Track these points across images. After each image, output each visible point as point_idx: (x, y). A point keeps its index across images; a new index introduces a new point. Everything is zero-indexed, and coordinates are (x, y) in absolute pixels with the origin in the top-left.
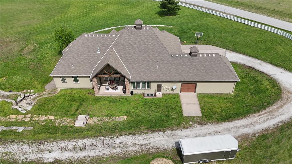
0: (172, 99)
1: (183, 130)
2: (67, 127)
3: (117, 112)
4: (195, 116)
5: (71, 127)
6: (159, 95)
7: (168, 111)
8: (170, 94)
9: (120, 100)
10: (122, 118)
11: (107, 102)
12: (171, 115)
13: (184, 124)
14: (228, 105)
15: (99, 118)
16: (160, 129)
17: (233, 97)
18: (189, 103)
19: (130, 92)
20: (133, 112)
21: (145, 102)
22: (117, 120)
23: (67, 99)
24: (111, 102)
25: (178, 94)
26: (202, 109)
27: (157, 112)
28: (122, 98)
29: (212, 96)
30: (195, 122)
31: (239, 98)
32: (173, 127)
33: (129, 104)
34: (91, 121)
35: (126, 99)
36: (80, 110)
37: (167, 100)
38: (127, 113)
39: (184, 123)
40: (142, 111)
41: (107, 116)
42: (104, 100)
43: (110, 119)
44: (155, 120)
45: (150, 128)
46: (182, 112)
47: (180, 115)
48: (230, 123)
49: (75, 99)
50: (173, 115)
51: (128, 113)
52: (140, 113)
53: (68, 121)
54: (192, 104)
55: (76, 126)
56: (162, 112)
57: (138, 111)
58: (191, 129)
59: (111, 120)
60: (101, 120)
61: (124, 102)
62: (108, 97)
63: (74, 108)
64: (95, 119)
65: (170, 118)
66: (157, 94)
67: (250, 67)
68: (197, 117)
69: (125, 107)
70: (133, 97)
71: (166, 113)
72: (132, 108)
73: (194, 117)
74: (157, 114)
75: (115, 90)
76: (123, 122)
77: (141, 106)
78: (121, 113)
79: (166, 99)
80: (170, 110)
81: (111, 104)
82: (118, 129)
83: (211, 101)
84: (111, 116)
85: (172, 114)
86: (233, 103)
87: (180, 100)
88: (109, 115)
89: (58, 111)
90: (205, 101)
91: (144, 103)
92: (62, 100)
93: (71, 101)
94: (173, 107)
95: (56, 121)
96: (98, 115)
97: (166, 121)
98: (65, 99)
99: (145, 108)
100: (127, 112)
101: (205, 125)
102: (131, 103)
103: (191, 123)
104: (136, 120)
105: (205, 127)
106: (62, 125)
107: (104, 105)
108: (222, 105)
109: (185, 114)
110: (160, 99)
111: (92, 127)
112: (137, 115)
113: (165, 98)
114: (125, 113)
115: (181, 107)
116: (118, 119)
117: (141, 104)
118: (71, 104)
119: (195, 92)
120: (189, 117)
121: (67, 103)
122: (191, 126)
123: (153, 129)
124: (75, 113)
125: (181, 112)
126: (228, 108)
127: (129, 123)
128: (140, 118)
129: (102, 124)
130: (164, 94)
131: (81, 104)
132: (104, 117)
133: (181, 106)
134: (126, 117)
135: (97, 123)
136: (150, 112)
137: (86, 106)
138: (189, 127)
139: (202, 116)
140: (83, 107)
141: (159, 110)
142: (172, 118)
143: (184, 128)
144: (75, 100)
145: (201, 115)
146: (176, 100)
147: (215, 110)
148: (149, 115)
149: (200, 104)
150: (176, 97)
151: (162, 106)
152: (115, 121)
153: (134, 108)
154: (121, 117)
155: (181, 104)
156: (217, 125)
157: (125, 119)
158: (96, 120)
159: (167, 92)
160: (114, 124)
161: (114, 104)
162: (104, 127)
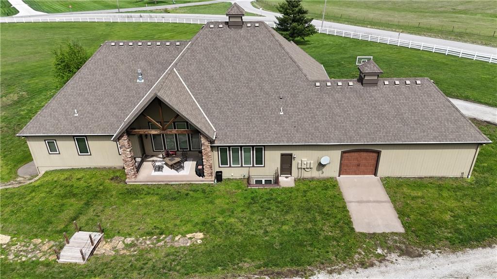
0: (319, 189)
1: (360, 270)
2: (37, 263)
3: (178, 222)
4: (387, 232)
5: (47, 265)
6: (286, 181)
7: (313, 220)
8: (312, 179)
9: (187, 195)
10: (190, 238)
11: (155, 198)
12: (321, 229)
13: (360, 254)
14: (467, 203)
15: (129, 240)
16: (295, 268)
17: (471, 184)
18: (365, 199)
19: (214, 175)
20: (221, 223)
21: (253, 199)
22: (176, 245)
23: (56, 192)
24: (165, 198)
25: (332, 179)
26: (401, 214)
27: (283, 224)
28: (194, 188)
29: (419, 183)
30: (390, 250)
31: (488, 188)
32: (331, 263)
33: (212, 202)
34: (105, 249)
35: (205, 191)
36: (83, 219)
37: (308, 194)
38: (205, 226)
39: (359, 250)
40: (245, 221)
41: (150, 234)
42: (149, 193)
43: (158, 241)
44: (281, 244)
45: (266, 265)
46: (351, 222)
47: (347, 230)
48: (488, 250)
49: (75, 191)
50: (327, 231)
51: (208, 225)
52: (239, 226)
53: (45, 248)
54: (374, 202)
55: (61, 260)
56: (297, 223)
57: (232, 220)
58: (383, 269)
59: (162, 243)
60: (133, 245)
61: (197, 199)
62: (159, 187)
63: (68, 213)
64: (119, 242)
65: (321, 238)
66: (282, 179)
68: (393, 234)
69: (200, 211)
70: (221, 187)
71: (309, 226)
72: (218, 213)
73: (384, 235)
74: (285, 227)
75: (176, 170)
76: (192, 250)
77: (242, 209)
78: (189, 225)
79: (305, 192)
80: (318, 218)
81: (165, 203)
82: (178, 268)
83: (420, 194)
84: (161, 234)
85: (325, 228)
86: (478, 199)
87: (340, 194)
88: (157, 231)
89: (23, 221)
90: (403, 193)
91: (249, 201)
92: (43, 195)
93: (64, 196)
94: (326, 209)
95: (13, 248)
96: (127, 230)
97: (311, 245)
98: (50, 192)
99: (253, 213)
100: (204, 223)
101: (420, 256)
102: (217, 201)
103: (379, 251)
104: (227, 243)
105: (423, 261)
106: (24, 259)
107: (146, 205)
108: (452, 204)
109: (360, 227)
110: (290, 190)
111: (106, 264)
112: (230, 231)
113: (303, 187)
114: (198, 227)
115: (344, 209)
116: (180, 241)
117: (241, 202)
118: (63, 205)
119: (375, 174)
120: (373, 236)
121: (52, 201)
122: (382, 259)
123: (277, 270)
124: (66, 226)
125: (349, 223)
126: (469, 211)
127: (210, 253)
128: (240, 239)
129: (134, 256)
130: (299, 179)
131: (87, 204)
132: (142, 236)
133: (345, 207)
134: (200, 235)
135: (122, 252)
136: (266, 221)
137: (101, 208)
138: (377, 263)
139: (406, 231)
140: (91, 212)
141: (288, 217)
142: (326, 238)
143: (363, 265)
144: (74, 195)
145: (401, 230)
146: (330, 193)
147: (436, 215)
148: (262, 231)
149: (394, 201)
150: (330, 185)
151: (295, 207)
152: (172, 247)
153: (222, 212)
154: (189, 236)
155: (345, 203)
156: (452, 257)
157: (199, 242)
158: (120, 245)
159: (307, 175)
160: (168, 255)
161: (173, 203)
162: (139, 264)
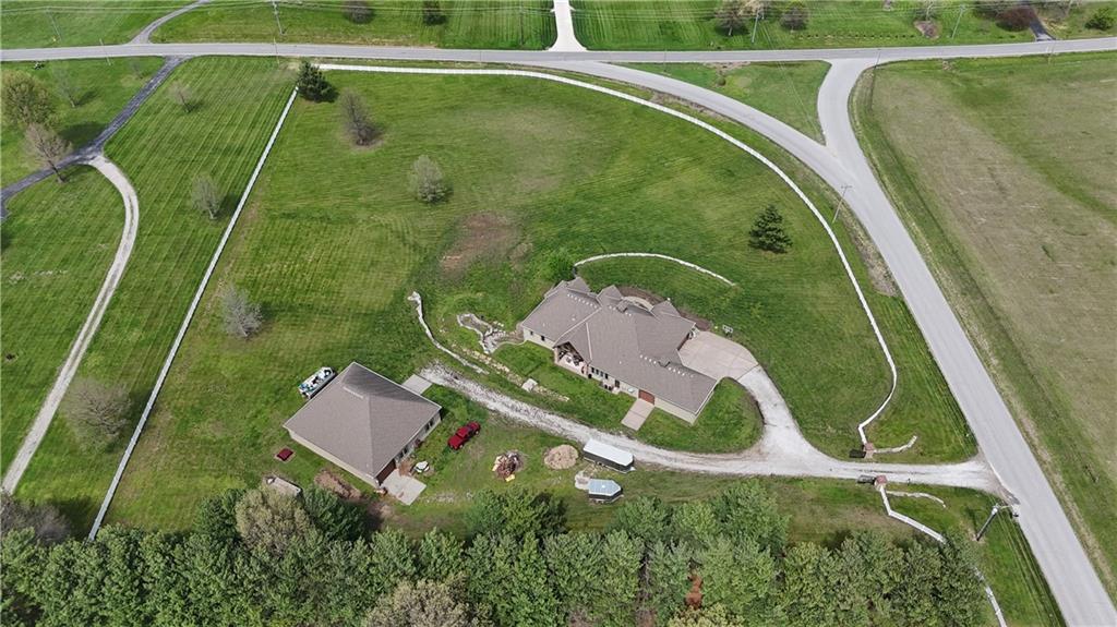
0: (624, 401)
1: (608, 434)
2: (515, 385)
3: (564, 390)
4: (631, 427)
5: (518, 387)
7: (610, 412)
8: (626, 394)
9: (574, 378)
10: (565, 398)
11: (561, 375)
13: (614, 429)
14: (675, 432)
15: (545, 389)
16: (590, 424)
17: (688, 427)
18: (637, 413)
19: (588, 375)
20: (578, 397)
22: (559, 398)
23: (528, 354)
25: (635, 399)
26: (645, 424)
29: (668, 416)
30: (625, 433)
31: (692, 431)
32: (602, 428)
33: (580, 387)
34: (537, 389)
35: (581, 380)
36: (534, 373)
37: (618, 400)
40: (587, 400)
41: (553, 390)
42: (561, 371)
43: (554, 394)
44: (592, 414)
46: (623, 418)
47: (618, 420)
49: (536, 357)
51: (573, 396)
52: (583, 402)
53: (519, 380)
54: (640, 415)
55: (523, 387)
56: (604, 410)
57: (583, 398)
60: (545, 392)
61: (576, 382)
62: (566, 370)
63: (530, 368)
67: (757, 403)
68: (633, 429)
69: (574, 389)
70: (589, 381)
71: (607, 413)
72: (579, 392)
74: (598, 409)
76: (562, 403)
77: (589, 395)
78: (567, 393)
80: (613, 412)
81: (564, 379)
83: (662, 421)
84: (556, 392)
85: (611, 416)
86: (681, 433)
87: (631, 406)
89: (515, 364)
90: (655, 417)
91: (597, 392)
92: (524, 354)
93: (530, 358)
94: (619, 409)
95: (509, 375)
96: (546, 385)
97: (601, 419)
99: (592, 399)
101: (632, 439)
103: (621, 432)
104: (575, 406)
106: (512, 381)
107: (557, 377)
108: (669, 430)
109: (623, 422)
110: (613, 395)
111: (535, 395)
112: (579, 402)
113: (619, 396)
114: (570, 395)
117: (593, 392)
118: (529, 363)
119: (653, 404)
120: (623, 426)
121: (526, 360)
122: (619, 434)
124: (527, 374)
126: (670, 435)
127: (567, 406)
129: (544, 396)
130: (620, 392)
131: (537, 367)
132: (549, 390)
133: (627, 412)
134: (568, 399)
135: (541, 393)
136: (593, 404)
137: (541, 371)
138: (616, 435)
139: (638, 431)
141: (602, 406)
142: (609, 420)
143: (611, 433)
145: (637, 429)
146: (627, 404)
147: (656, 430)
148: (589, 407)
149: (648, 418)
150: (631, 400)
151: (609, 403)
155: (629, 410)
156: (642, 445)
158: (541, 390)
159: (624, 391)
160: (554, 401)
161: (567, 380)
162: (544, 400)
